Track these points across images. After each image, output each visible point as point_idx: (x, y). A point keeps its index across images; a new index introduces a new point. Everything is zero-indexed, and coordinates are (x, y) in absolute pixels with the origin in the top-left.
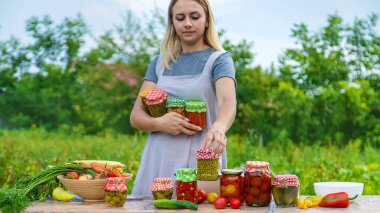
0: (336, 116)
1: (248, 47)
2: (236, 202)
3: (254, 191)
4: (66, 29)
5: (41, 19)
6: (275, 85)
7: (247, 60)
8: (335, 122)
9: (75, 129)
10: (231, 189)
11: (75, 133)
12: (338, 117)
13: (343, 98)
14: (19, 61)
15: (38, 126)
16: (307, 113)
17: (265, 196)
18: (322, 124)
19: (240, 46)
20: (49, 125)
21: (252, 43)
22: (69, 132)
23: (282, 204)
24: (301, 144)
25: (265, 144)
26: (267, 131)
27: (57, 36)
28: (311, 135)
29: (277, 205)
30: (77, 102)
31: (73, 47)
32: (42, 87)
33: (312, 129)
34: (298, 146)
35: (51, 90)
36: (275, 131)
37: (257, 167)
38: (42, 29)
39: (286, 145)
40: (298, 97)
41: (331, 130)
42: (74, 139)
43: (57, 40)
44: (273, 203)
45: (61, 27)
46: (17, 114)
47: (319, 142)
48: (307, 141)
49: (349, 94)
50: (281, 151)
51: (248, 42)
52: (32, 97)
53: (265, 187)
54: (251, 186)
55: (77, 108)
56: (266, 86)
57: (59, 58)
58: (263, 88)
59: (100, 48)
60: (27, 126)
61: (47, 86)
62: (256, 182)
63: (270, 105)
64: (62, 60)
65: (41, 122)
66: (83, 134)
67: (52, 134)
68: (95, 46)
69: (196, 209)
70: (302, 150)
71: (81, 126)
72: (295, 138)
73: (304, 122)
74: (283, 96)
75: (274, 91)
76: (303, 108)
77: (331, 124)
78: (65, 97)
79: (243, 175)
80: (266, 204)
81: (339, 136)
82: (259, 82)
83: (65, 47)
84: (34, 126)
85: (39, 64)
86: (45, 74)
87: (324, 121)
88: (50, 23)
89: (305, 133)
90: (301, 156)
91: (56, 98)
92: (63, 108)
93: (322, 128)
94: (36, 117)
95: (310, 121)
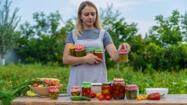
1: (135, 26)
2: (108, 97)
3: (117, 92)
4: (51, 18)
5: (40, 14)
6: (147, 43)
7: (135, 32)
8: (175, 61)
9: (55, 64)
10: (106, 91)
11: (55, 66)
12: (177, 58)
13: (179, 50)
14: (30, 33)
15: (38, 63)
16: (163, 57)
17: (122, 95)
18: (170, 61)
19: (131, 25)
20: (43, 62)
21: (137, 24)
22: (52, 65)
23: (130, 98)
24: (159, 71)
25: (143, 71)
26: (144, 65)
27: (47, 21)
28: (165, 67)
30: (56, 51)
31: (54, 26)
32: (40, 45)
33: (165, 64)
34: (158, 71)
35: (44, 46)
36: (147, 65)
37: (118, 81)
38: (40, 18)
40: (158, 49)
41: (174, 64)
42: (54, 69)
43: (47, 23)
44: (126, 98)
45: (49, 17)
46: (28, 57)
47: (168, 70)
48: (162, 69)
49: (182, 48)
51: (135, 23)
52: (35, 49)
53: (122, 90)
54: (115, 90)
55: (56, 54)
56: (143, 44)
57: (48, 31)
58: (142, 45)
59: (67, 26)
60: (33, 62)
61: (42, 44)
62: (118, 88)
63: (145, 53)
64: (49, 32)
65: (40, 60)
66: (58, 66)
67: (44, 66)
68: (64, 26)
69: (90, 100)
70: (160, 73)
71: (57, 63)
72: (156, 67)
73: (161, 60)
74: (151, 49)
75: (147, 46)
76: (160, 54)
77: (174, 61)
78: (51, 49)
79: (112, 85)
81: (177, 67)
82: (140, 42)
83: (51, 26)
84: (36, 63)
85: (39, 34)
86: (41, 39)
88: (44, 15)
89: (162, 66)
91: (46, 49)
92: (50, 54)
93: (170, 64)
94: (37, 58)
95: (164, 60)
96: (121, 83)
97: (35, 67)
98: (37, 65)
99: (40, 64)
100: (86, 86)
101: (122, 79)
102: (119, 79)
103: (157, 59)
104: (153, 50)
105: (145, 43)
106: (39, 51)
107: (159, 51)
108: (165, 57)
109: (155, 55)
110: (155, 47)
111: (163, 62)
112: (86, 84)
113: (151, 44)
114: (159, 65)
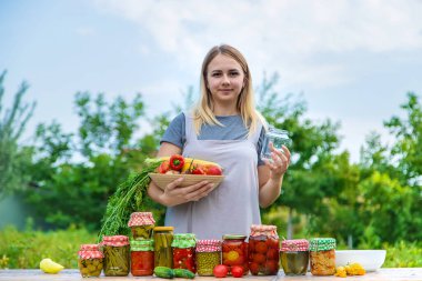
1: (335, 129)
2: (238, 269)
3: (259, 257)
4: (118, 110)
6: (366, 175)
7: (333, 144)
10: (233, 256)
14: (59, 150)
16: (406, 210)
19: (323, 128)
21: (338, 125)
23: (292, 272)
26: (357, 231)
27: (107, 119)
28: (413, 236)
29: (287, 274)
31: (125, 133)
32: (85, 180)
33: (412, 229)
35: (96, 183)
37: (261, 231)
40: (395, 191)
43: (107, 124)
45: (112, 108)
46: (55, 213)
51: (333, 123)
52: (73, 193)
53: (271, 253)
54: (255, 252)
56: (355, 175)
57: (107, 145)
58: (351, 178)
59: (156, 132)
60: (64, 227)
61: (92, 179)
62: (261, 247)
63: (360, 199)
64: (110, 147)
69: (192, 278)
72: (388, 236)
73: (402, 219)
74: (377, 191)
75: (366, 183)
76: (400, 203)
79: (247, 241)
80: (273, 272)
82: (346, 171)
83: (115, 133)
84: (73, 226)
86: (90, 165)
89: (404, 233)
94: (77, 216)
95: (410, 219)
96: (269, 234)
97: (71, 240)
98: (75, 234)
99: (83, 231)
100: (185, 242)
103: (392, 214)
104: (383, 193)
105: (358, 172)
107: (397, 196)
108: (413, 210)
109: (389, 206)
110: (387, 185)
111: (409, 224)
112: (184, 239)
113: (376, 177)
114: (396, 231)
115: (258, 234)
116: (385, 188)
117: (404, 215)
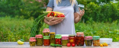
0: (109, 13)
2: (74, 45)
3: (79, 41)
6: (88, 2)
8: (109, 15)
9: (21, 17)
10: (72, 41)
11: (21, 18)
12: (110, 13)
13: (112, 7)
15: (8, 16)
17: (82, 43)
18: (104, 15)
20: (11, 15)
22: (19, 18)
23: (88, 45)
24: (97, 22)
25: (85, 22)
26: (86, 18)
28: (101, 19)
30: (21, 8)
32: (9, 3)
33: (101, 17)
34: (96, 23)
36: (88, 18)
37: (80, 34)
39: (92, 22)
40: (96, 7)
41: (108, 17)
42: (20, 20)
44: (85, 45)
46: (1, 12)
47: (103, 21)
48: (99, 21)
49: (113, 6)
50: (90, 25)
52: (6, 6)
53: (82, 40)
54: (78, 40)
55: (21, 10)
56: (85, 3)
62: (80, 39)
65: (9, 14)
66: (23, 19)
67: (13, 19)
69: (61, 47)
70: (98, 24)
71: (23, 16)
72: (95, 20)
75: (88, 5)
76: (98, 10)
77: (107, 15)
78: (17, 6)
79: (75, 37)
80: (83, 45)
81: (110, 19)
82: (83, 1)
84: (6, 16)
87: (105, 14)
89: (99, 18)
90: (97, 26)
91: (14, 6)
92: (16, 10)
93: (104, 17)
95: (100, 14)
96: (82, 35)
98: (7, 18)
100: (59, 37)
101: (82, 33)
102: (80, 33)
103: (96, 13)
104: (93, 7)
105: (86, 2)
106: (8, 7)
107: (97, 8)
108: (101, 12)
109: (94, 11)
110: (94, 5)
111: (100, 16)
112: (58, 36)
113: (91, 3)
114: (97, 18)
115: (79, 35)
116: (94, 6)
117: (99, 13)
